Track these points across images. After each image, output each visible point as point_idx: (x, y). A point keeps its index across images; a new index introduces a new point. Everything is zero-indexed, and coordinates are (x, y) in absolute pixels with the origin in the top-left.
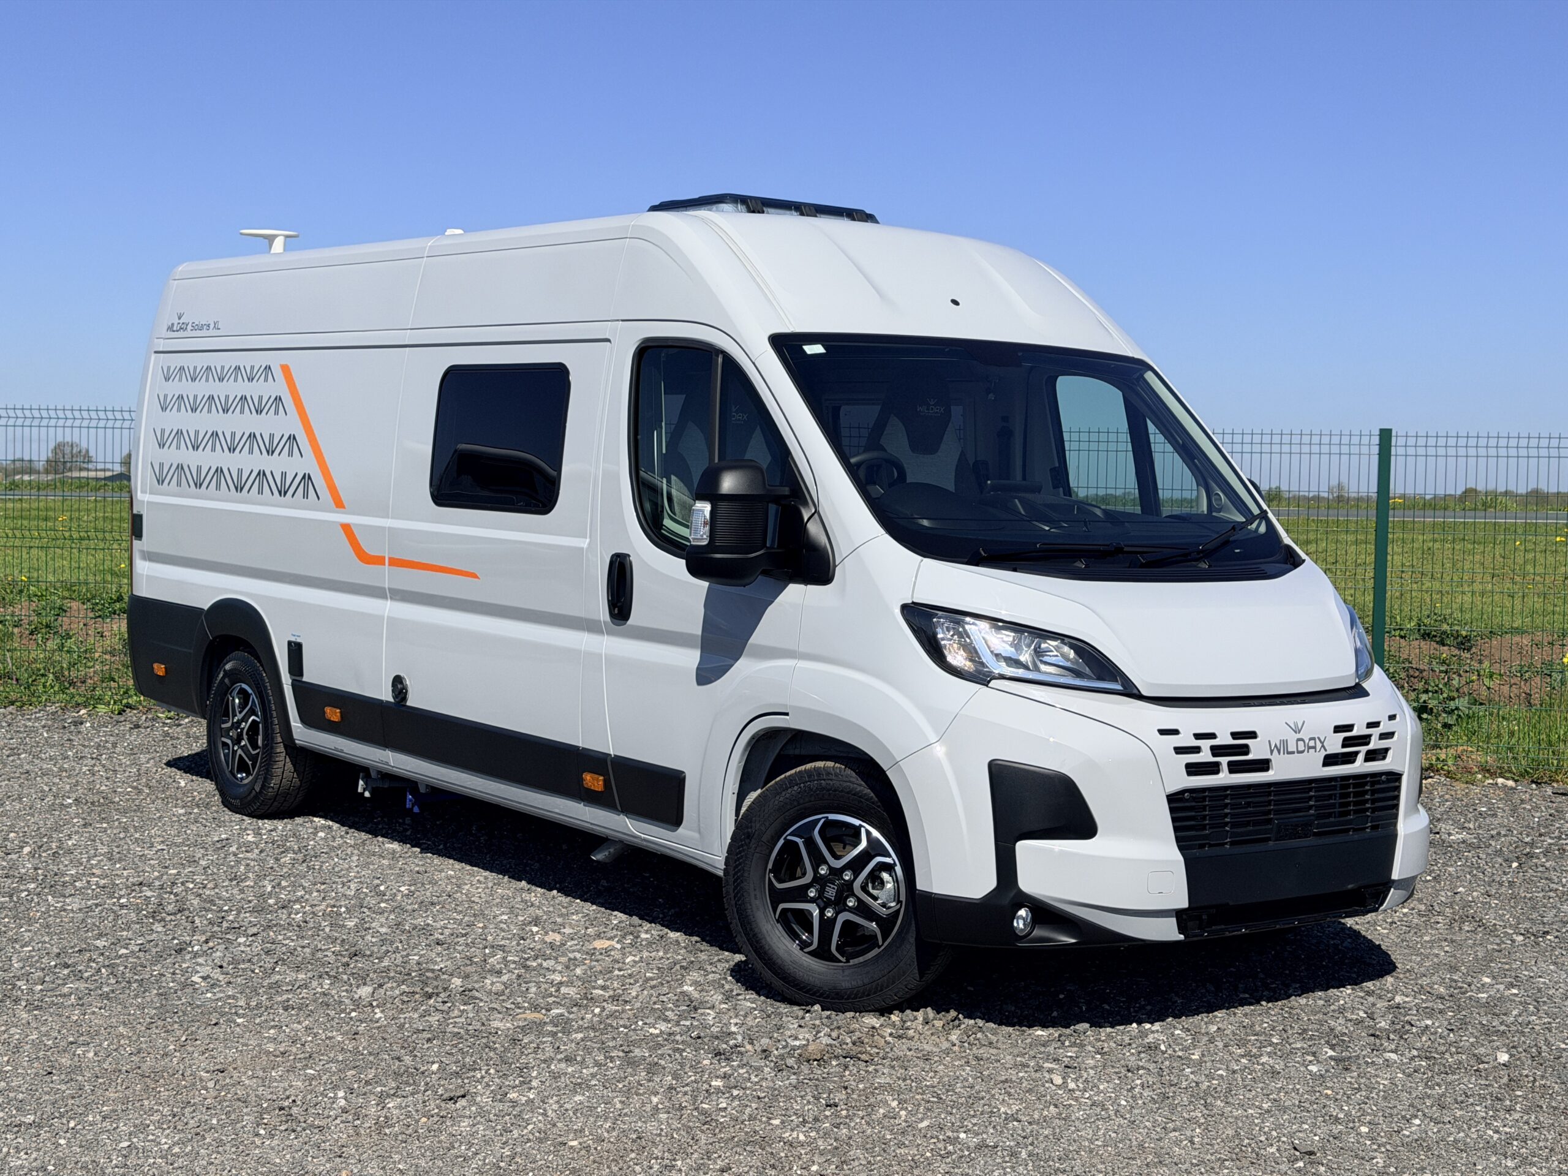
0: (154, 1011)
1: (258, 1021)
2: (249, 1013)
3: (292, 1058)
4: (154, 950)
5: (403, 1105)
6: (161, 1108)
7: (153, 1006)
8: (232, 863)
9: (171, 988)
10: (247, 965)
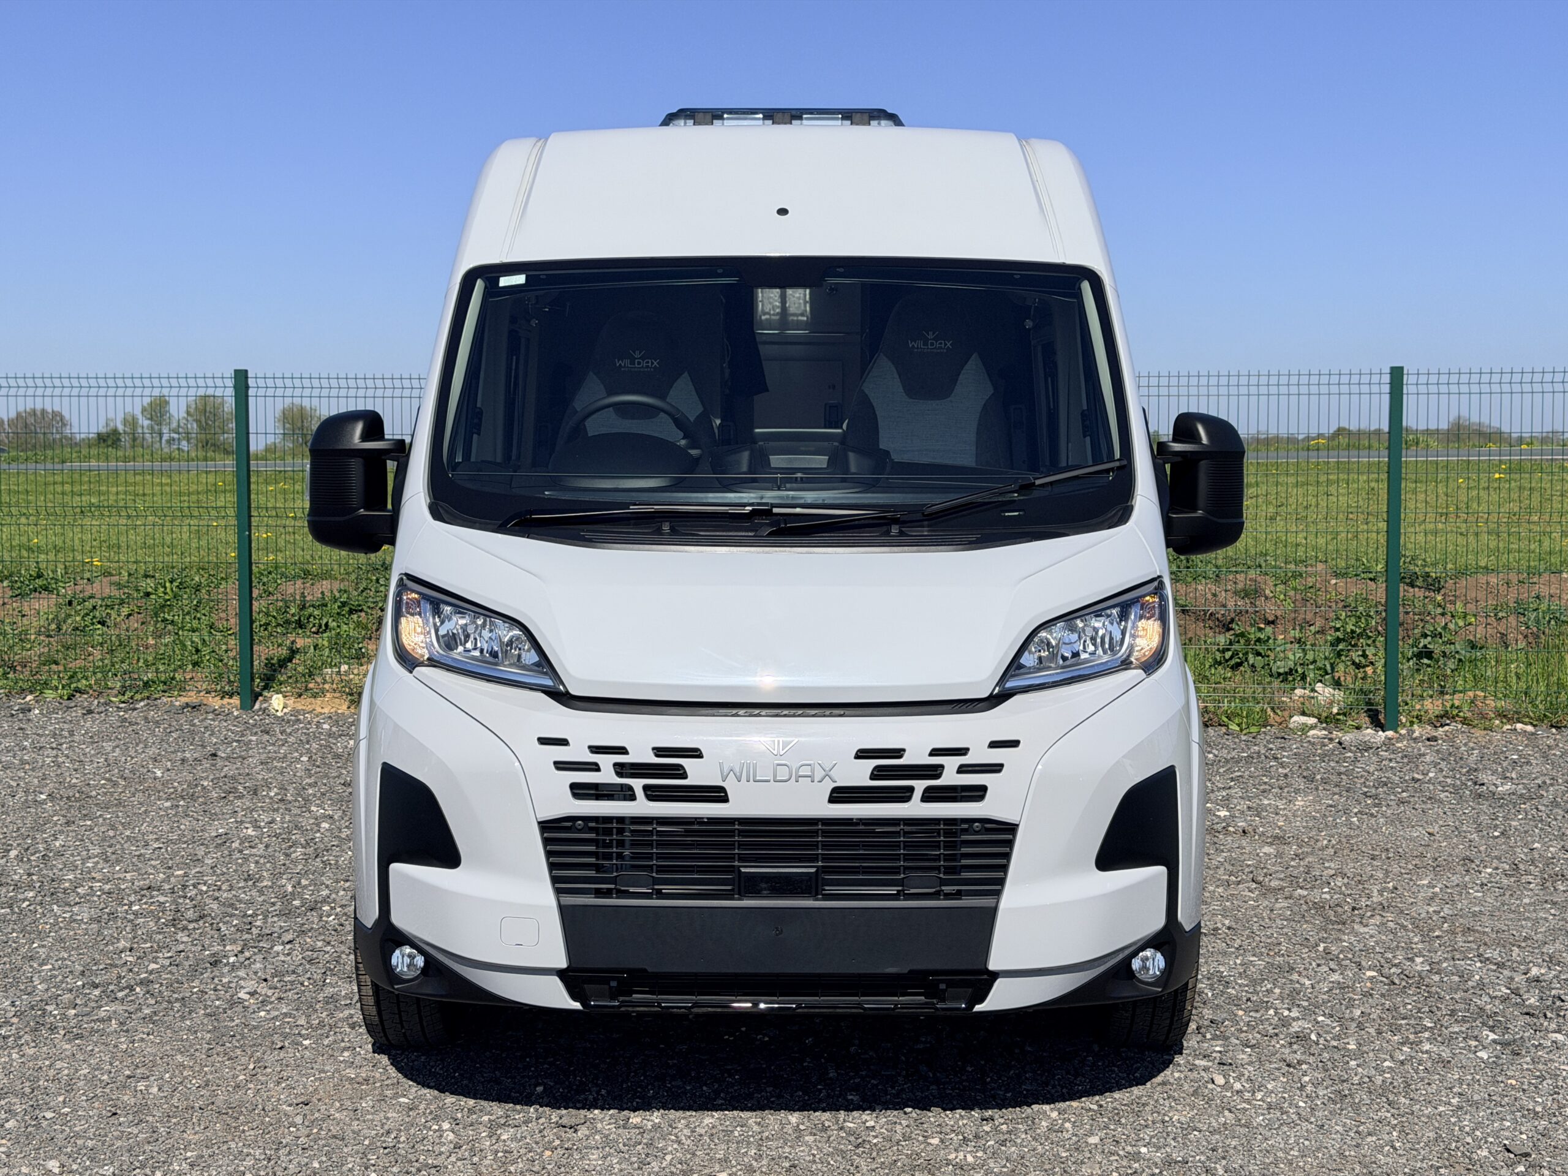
0: (209, 1035)
1: (326, 1042)
2: (314, 1033)
3: (378, 1085)
4: (187, 964)
5: (519, 1136)
6: (252, 1151)
7: (205, 1028)
8: (240, 861)
9: (218, 1007)
10: (292, 977)
